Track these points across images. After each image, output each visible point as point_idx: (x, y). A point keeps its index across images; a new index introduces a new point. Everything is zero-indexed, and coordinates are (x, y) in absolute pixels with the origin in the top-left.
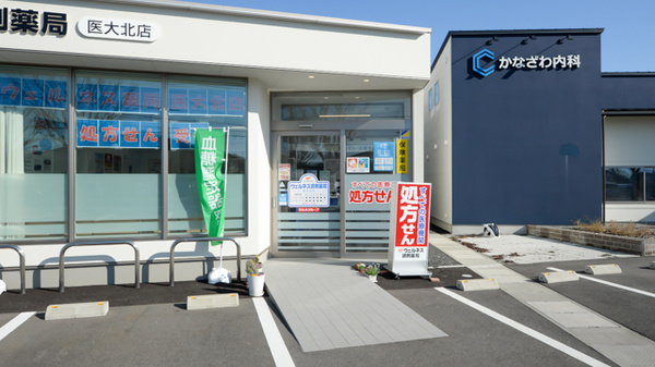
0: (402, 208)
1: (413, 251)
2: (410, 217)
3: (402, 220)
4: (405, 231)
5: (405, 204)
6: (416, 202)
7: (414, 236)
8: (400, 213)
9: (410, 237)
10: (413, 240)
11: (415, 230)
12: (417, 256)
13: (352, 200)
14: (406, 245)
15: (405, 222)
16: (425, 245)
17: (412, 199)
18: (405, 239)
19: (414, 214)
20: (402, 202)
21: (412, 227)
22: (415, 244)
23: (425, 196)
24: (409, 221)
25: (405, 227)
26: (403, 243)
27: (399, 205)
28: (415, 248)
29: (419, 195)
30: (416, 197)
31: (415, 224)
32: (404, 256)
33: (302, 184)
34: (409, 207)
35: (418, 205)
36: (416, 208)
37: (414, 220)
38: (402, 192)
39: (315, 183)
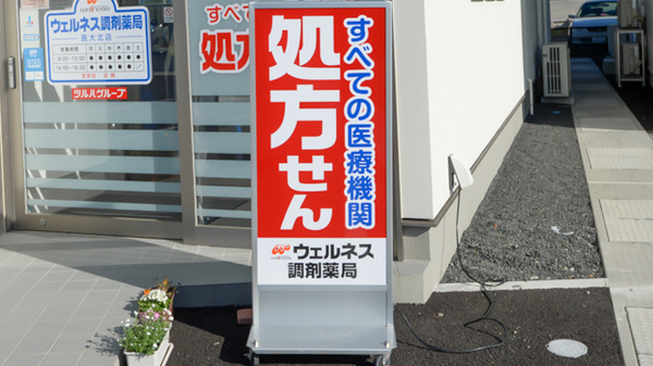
0: (276, 96)
1: (332, 252)
2: (314, 128)
3: (278, 139)
4: (293, 182)
5: (288, 83)
6: (334, 75)
7: (331, 197)
8: (271, 116)
9: (314, 202)
10: (327, 214)
11: (335, 179)
12: (350, 271)
13: (209, 63)
14: (299, 230)
15: (293, 146)
16: (379, 232)
17: (316, 62)
18: (295, 210)
19: (328, 118)
20: (275, 74)
21: (319, 167)
22: (336, 229)
23: (366, 48)
24: (308, 143)
25: (292, 167)
26: (288, 224)
27: (264, 85)
28: (339, 243)
29: (341, 44)
30: (329, 56)
31: (334, 154)
32: (295, 270)
33: (78, 17)
34: (306, 93)
35: (341, 85)
36: (333, 96)
37: (327, 139)
38: (274, 38)
39: (112, 13)
